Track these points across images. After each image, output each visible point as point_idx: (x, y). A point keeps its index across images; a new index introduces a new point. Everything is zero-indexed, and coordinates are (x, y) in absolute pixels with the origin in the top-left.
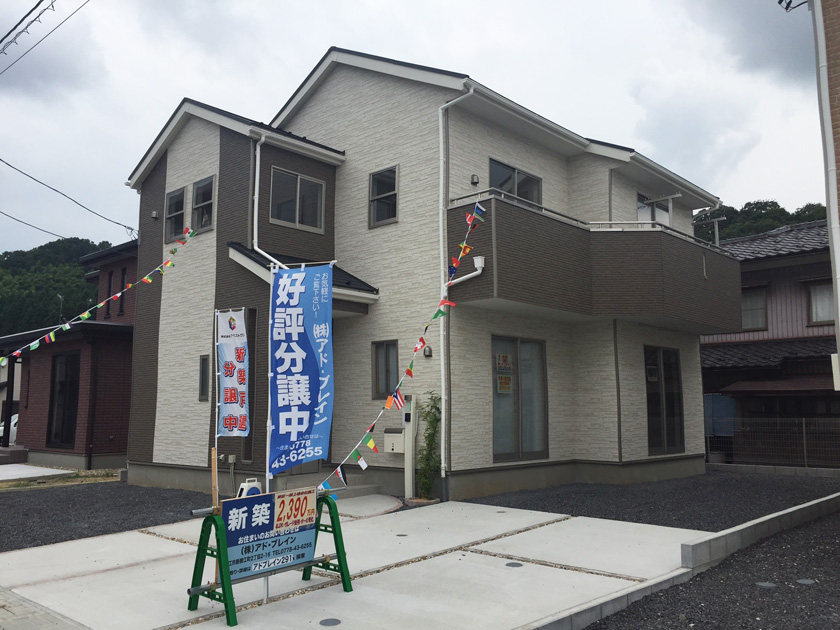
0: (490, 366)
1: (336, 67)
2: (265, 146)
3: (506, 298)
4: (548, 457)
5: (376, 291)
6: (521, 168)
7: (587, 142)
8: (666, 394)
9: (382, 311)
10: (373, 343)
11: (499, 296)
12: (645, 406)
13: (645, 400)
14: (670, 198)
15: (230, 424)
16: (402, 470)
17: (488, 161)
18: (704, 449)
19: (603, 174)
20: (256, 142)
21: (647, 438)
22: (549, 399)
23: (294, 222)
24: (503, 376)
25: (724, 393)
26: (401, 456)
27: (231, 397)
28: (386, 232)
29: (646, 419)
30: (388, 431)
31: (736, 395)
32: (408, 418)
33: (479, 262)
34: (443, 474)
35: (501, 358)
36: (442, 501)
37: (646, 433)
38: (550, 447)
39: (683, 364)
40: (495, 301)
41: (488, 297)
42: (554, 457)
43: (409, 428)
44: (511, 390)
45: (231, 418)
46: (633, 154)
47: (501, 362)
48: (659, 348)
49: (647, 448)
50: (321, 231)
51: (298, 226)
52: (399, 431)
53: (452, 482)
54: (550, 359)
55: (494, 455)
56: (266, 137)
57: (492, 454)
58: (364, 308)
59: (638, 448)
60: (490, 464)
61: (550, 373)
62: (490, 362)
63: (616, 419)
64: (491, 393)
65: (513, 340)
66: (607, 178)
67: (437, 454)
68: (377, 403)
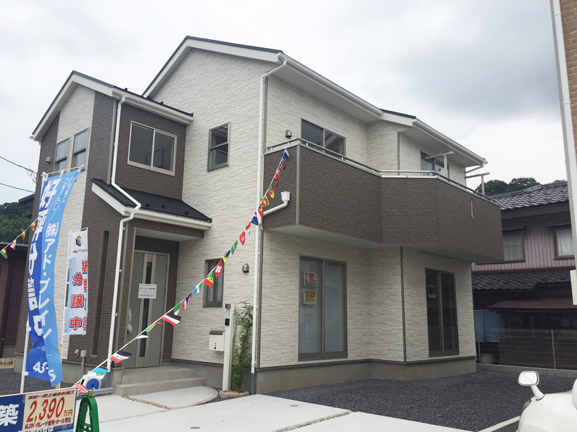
0: (298, 282)
2: (124, 105)
3: (306, 225)
4: (346, 356)
5: (210, 220)
6: (328, 129)
7: (381, 112)
8: (443, 309)
9: (214, 236)
10: (207, 261)
11: (300, 223)
12: (426, 317)
13: (426, 313)
14: (445, 155)
15: (76, 325)
16: (221, 366)
17: (300, 121)
18: (475, 352)
19: (392, 136)
20: (118, 101)
21: (427, 343)
22: (348, 310)
23: (150, 165)
24: (309, 290)
25: (491, 309)
26: (221, 354)
27: (78, 302)
28: (220, 173)
29: (427, 328)
30: (212, 333)
31: (500, 311)
32: (227, 322)
33: (285, 196)
34: (253, 371)
35: (308, 276)
36: (250, 394)
37: (427, 339)
38: (349, 348)
39: (457, 285)
40: (297, 228)
41: (291, 224)
42: (352, 355)
43: (229, 331)
44: (316, 300)
45: (76, 319)
46: (414, 120)
47: (308, 278)
48: (438, 271)
49: (428, 351)
50: (172, 173)
51: (152, 168)
52: (220, 333)
53: (260, 377)
54: (349, 278)
55: (299, 354)
56: (126, 98)
57: (297, 353)
58: (201, 233)
59: (420, 351)
60: (296, 362)
61: (349, 288)
62: (298, 279)
63: (402, 328)
64: (297, 304)
65: (320, 261)
66: (396, 139)
67: (249, 352)
68: (207, 310)
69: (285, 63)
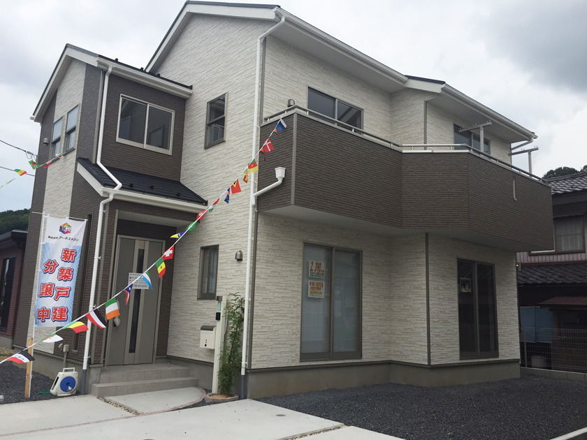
0: (301, 272)
1: (192, 16)
2: (112, 76)
3: (304, 206)
4: (361, 357)
5: (206, 203)
6: (342, 98)
7: (406, 79)
8: (479, 305)
9: (210, 220)
10: (202, 248)
11: (296, 203)
12: (457, 314)
13: (456, 309)
14: (481, 126)
15: (43, 316)
16: (211, 365)
17: (307, 90)
18: (519, 354)
19: (419, 105)
20: (105, 73)
21: (458, 343)
22: (364, 304)
23: (143, 143)
24: (315, 282)
25: (543, 306)
26: (212, 351)
27: (46, 291)
28: (218, 150)
29: (457, 326)
30: (205, 328)
31: (553, 308)
32: (218, 317)
33: (280, 173)
34: (243, 373)
35: (314, 265)
36: (240, 399)
37: (458, 338)
38: (363, 348)
39: (497, 278)
40: (292, 210)
41: (286, 204)
42: (367, 356)
43: (220, 326)
44: (323, 294)
45: (44, 310)
46: (443, 86)
47: (314, 268)
48: (474, 262)
49: (458, 353)
50: (169, 152)
51: (145, 146)
52: (210, 328)
53: (252, 380)
54: (365, 268)
55: (301, 354)
56: (113, 68)
57: (299, 353)
58: (192, 216)
59: (449, 352)
60: (297, 363)
61: (366, 280)
62: (301, 268)
63: (426, 325)
64: (300, 297)
65: (329, 249)
66: (423, 109)
67: (239, 351)
68: (201, 302)
69: (283, 20)
